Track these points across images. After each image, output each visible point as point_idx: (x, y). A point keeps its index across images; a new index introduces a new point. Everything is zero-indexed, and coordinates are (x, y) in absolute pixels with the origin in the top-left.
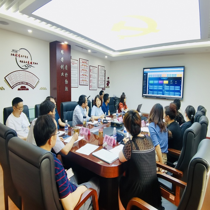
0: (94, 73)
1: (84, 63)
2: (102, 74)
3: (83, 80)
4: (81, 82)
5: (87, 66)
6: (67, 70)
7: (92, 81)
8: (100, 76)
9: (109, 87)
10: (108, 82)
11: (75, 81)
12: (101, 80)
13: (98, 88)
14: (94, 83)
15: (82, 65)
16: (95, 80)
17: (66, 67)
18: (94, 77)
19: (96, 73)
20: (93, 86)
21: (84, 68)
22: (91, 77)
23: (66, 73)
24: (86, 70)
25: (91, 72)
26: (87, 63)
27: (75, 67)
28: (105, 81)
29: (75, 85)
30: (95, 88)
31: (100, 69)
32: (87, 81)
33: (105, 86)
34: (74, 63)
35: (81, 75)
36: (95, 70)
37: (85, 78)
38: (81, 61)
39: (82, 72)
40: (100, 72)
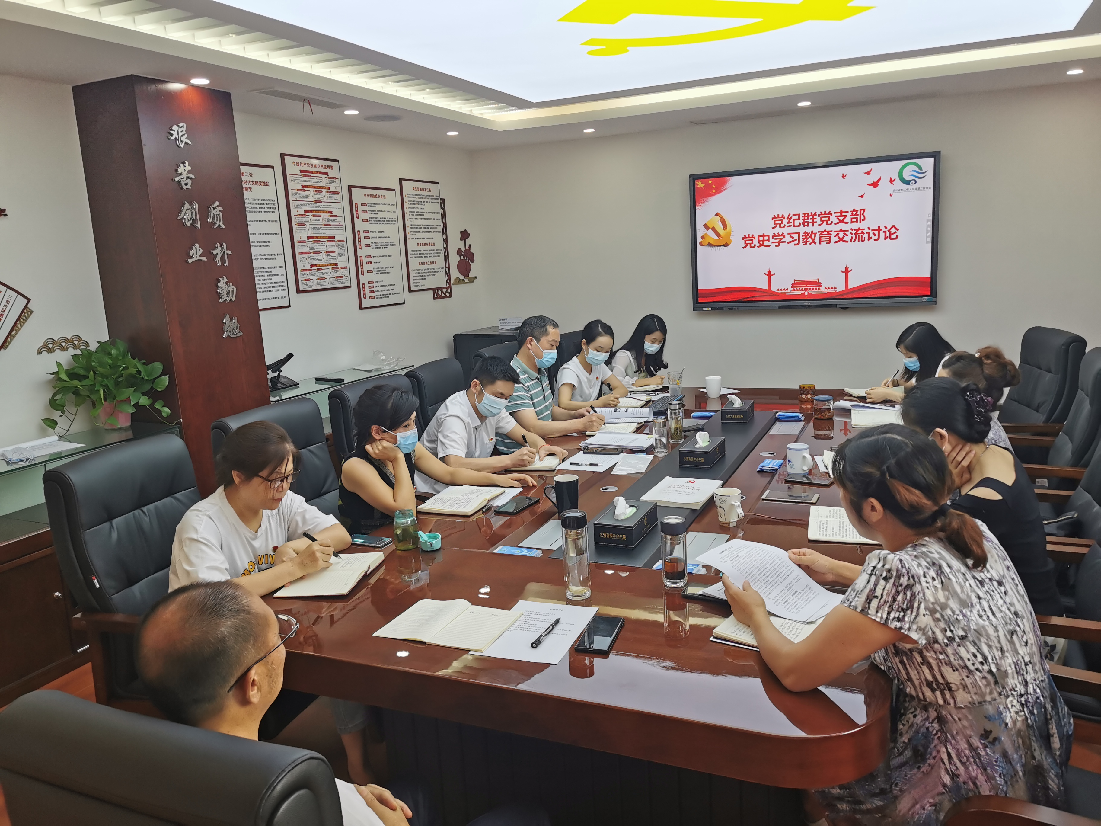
0: (377, 221)
1: (311, 175)
2: (428, 219)
3: (316, 266)
4: (305, 276)
5: (331, 190)
6: (223, 226)
7: (373, 263)
8: (417, 232)
9: (473, 281)
10: (464, 257)
11: (270, 275)
12: (425, 251)
13: (410, 291)
14: (385, 270)
15: (303, 186)
16: (387, 256)
17: (217, 215)
18: (381, 243)
19: (392, 221)
20: (383, 288)
21: (318, 204)
22: (364, 242)
23: (221, 246)
24: (331, 212)
25: (358, 218)
26: (330, 176)
27: (256, 204)
28: (445, 255)
29: (274, 298)
30: (395, 294)
31: (414, 197)
32: (339, 266)
33: (448, 275)
34: (252, 181)
35: (299, 242)
36: (384, 204)
37: (331, 254)
38: (296, 165)
39: (308, 226)
40: (417, 212)
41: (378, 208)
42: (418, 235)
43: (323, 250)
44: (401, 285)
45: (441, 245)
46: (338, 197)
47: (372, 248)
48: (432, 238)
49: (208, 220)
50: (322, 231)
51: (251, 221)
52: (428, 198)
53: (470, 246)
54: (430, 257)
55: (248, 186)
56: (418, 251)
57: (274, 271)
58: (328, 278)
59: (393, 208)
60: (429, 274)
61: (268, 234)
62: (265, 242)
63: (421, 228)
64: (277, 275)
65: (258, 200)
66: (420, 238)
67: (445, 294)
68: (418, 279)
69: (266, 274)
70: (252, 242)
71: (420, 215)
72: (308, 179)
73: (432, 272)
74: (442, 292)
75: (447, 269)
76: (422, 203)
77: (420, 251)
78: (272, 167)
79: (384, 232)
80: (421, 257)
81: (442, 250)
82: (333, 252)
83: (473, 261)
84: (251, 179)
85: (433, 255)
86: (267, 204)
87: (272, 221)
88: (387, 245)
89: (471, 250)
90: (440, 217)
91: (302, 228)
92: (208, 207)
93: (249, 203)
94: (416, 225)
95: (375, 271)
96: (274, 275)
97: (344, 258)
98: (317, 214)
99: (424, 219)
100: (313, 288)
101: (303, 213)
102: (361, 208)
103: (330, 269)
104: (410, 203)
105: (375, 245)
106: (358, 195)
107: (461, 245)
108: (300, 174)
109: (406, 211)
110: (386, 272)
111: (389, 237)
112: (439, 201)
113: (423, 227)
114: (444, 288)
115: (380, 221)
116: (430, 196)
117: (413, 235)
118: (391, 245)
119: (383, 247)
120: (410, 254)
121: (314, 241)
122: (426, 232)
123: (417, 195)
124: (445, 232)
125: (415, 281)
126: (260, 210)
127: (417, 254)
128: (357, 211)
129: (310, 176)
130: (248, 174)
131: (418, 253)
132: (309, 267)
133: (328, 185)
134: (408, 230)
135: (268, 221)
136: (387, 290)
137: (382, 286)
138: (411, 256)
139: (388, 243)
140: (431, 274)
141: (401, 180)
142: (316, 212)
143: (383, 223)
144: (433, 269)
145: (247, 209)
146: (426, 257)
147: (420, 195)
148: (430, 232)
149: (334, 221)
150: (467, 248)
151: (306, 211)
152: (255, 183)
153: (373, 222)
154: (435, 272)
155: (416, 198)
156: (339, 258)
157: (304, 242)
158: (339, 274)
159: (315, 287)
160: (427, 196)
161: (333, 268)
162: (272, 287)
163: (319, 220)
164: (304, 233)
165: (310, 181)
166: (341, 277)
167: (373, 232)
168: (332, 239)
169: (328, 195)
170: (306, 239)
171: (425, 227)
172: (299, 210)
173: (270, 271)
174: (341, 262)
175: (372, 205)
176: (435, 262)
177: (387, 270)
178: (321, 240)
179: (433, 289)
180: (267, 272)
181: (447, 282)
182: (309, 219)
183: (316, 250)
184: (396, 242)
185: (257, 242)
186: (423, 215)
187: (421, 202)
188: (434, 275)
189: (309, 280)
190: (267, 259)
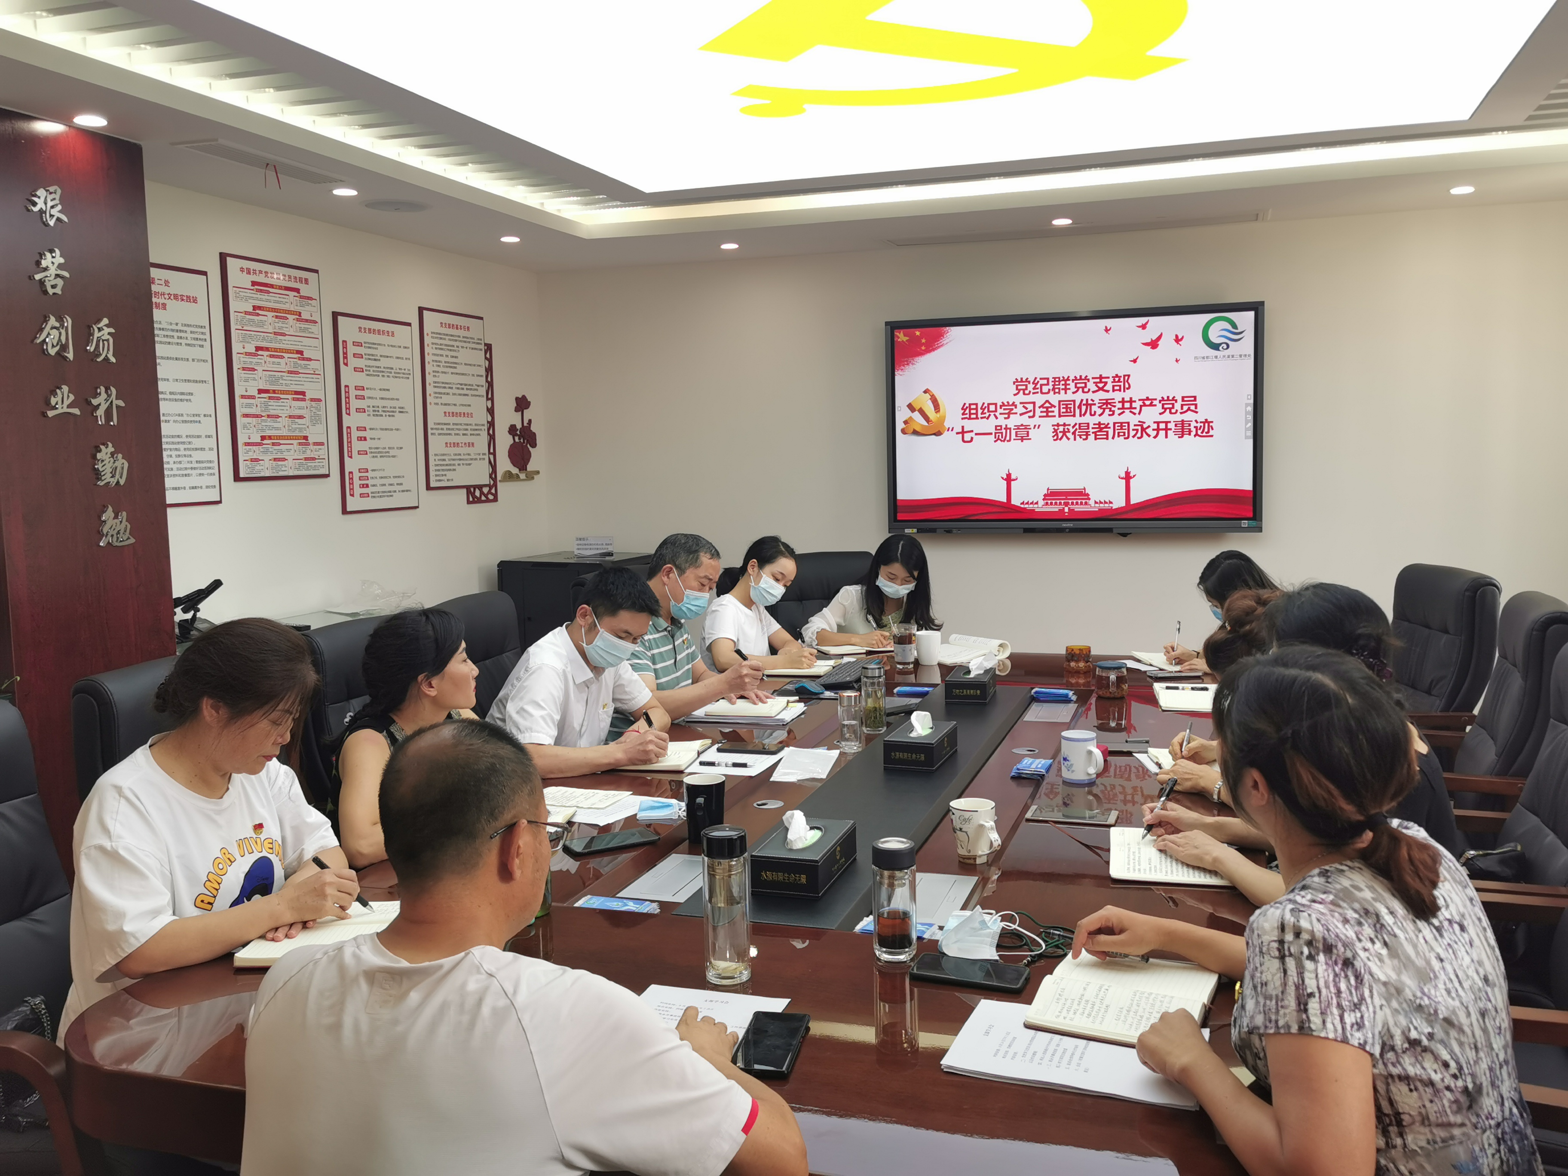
0: (379, 372)
1: (271, 290)
2: (463, 374)
3: (270, 438)
4: (251, 453)
5: (304, 316)
6: (113, 360)
7: (368, 439)
8: (444, 394)
9: (533, 478)
10: (519, 439)
11: (188, 449)
12: (457, 424)
13: (429, 488)
14: (388, 452)
15: (255, 308)
16: (392, 430)
17: (103, 341)
18: (384, 407)
19: (403, 374)
20: (383, 481)
21: (280, 337)
22: (355, 404)
23: (106, 392)
24: (300, 352)
25: (346, 364)
26: (302, 294)
27: (173, 330)
28: (489, 434)
29: (193, 488)
30: (403, 491)
31: (441, 338)
32: (311, 440)
33: (493, 466)
34: (167, 292)
35: (243, 397)
36: (392, 346)
37: (297, 420)
38: (245, 273)
39: (260, 372)
40: (445, 362)
41: (381, 351)
42: (445, 399)
43: (284, 414)
44: (414, 476)
45: (485, 418)
46: (315, 329)
47: (369, 415)
48: (469, 405)
49: (88, 348)
50: (284, 382)
51: (162, 358)
52: (465, 342)
53: (530, 421)
54: (464, 434)
55: (161, 300)
56: (445, 424)
57: (197, 443)
58: (290, 458)
59: (407, 353)
60: (461, 462)
61: (189, 381)
62: (182, 394)
63: (451, 388)
64: (202, 449)
65: (177, 324)
66: (449, 405)
67: (486, 496)
68: (443, 470)
69: (182, 447)
70: (162, 393)
71: (451, 367)
72: (265, 297)
73: (466, 460)
74: (482, 493)
75: (492, 457)
76: (455, 348)
77: (449, 424)
78: (205, 273)
79: (388, 390)
80: (450, 434)
81: (483, 425)
82: (301, 417)
83: (534, 445)
84: (167, 290)
85: (469, 432)
86: (191, 332)
87: (198, 361)
88: (393, 412)
89: (532, 429)
90: (484, 373)
91: (249, 375)
92: (90, 327)
93: (160, 329)
94: (443, 383)
95: (371, 452)
96: (196, 449)
97: (321, 428)
98: (277, 353)
99: (457, 374)
100: (262, 474)
101: (253, 350)
102: (352, 349)
103: (295, 444)
104: (434, 346)
105: (373, 411)
106: (348, 329)
107: (516, 419)
108: (252, 288)
109: (428, 359)
110: (390, 455)
111: (398, 399)
112: (482, 347)
113: (454, 386)
114: (485, 486)
115: (383, 372)
116: (467, 338)
117: (437, 397)
118: (400, 412)
119: (388, 414)
120: (432, 429)
121: (270, 398)
122: (460, 395)
123: (447, 335)
124: (490, 396)
125: (438, 473)
126: (179, 341)
127: (442, 429)
128: (345, 354)
129: (269, 292)
130: (162, 282)
131: (445, 427)
132: (259, 440)
133: (298, 309)
134: (430, 389)
135: (190, 360)
136: (391, 485)
137: (382, 478)
138: (434, 431)
139: (395, 408)
140: (465, 462)
141: (421, 310)
142: (276, 350)
143: (388, 376)
144: (469, 454)
145: (156, 339)
146: (458, 434)
147: (452, 336)
148: (467, 395)
149: (306, 367)
150: (525, 424)
151: (258, 348)
152: (172, 297)
153: (371, 373)
154: (472, 459)
155: (445, 339)
156: (310, 426)
157: (253, 397)
158: (309, 454)
159: (267, 474)
160: (463, 337)
161: (300, 444)
162: (192, 468)
163: (279, 364)
164: (252, 383)
165: (267, 301)
166: (314, 459)
167: (371, 389)
168: (302, 397)
169: (298, 325)
170: (255, 393)
171: (459, 386)
172: (246, 345)
173: (190, 443)
174: (315, 434)
175: (373, 345)
176: (473, 444)
177: (392, 453)
178: (282, 396)
179: (468, 488)
180: (183, 443)
181: (491, 476)
182: (263, 361)
183: (272, 412)
184: (409, 408)
185: (171, 393)
186: (455, 368)
187: (453, 346)
188: (470, 464)
189: (257, 460)
190: (186, 422)
